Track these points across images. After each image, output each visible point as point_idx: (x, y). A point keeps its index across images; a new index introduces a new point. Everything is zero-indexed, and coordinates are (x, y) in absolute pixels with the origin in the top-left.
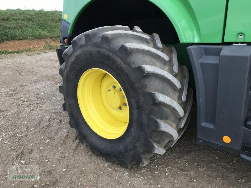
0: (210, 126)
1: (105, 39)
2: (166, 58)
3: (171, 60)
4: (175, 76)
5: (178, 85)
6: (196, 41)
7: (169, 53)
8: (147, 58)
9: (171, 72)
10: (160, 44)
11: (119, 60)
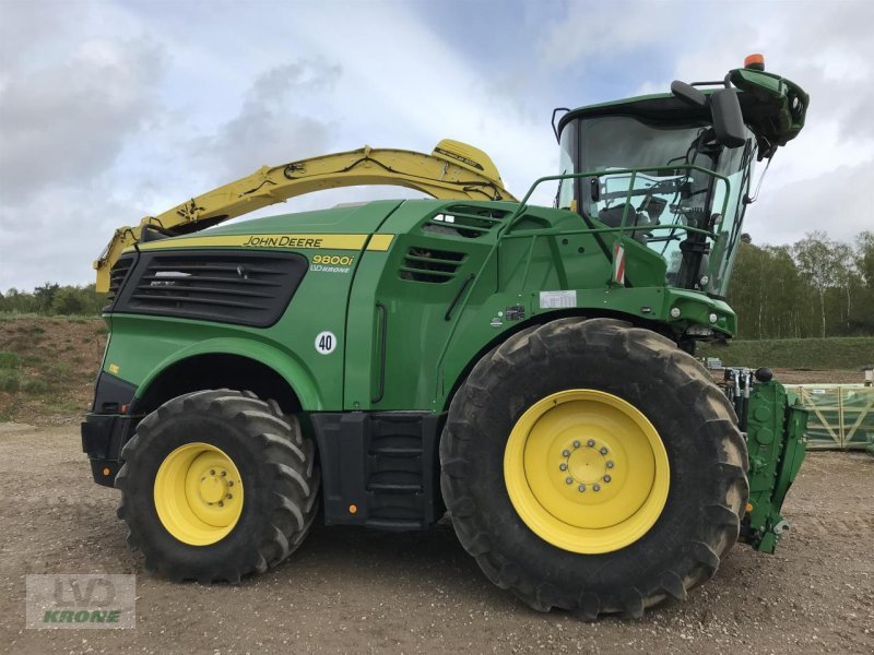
0: (337, 498)
1: (216, 405)
2: (289, 428)
3: (293, 430)
4: (299, 447)
5: (302, 457)
6: (319, 409)
7: (291, 422)
8: (267, 427)
9: (294, 443)
10: (280, 413)
11: (234, 431)
